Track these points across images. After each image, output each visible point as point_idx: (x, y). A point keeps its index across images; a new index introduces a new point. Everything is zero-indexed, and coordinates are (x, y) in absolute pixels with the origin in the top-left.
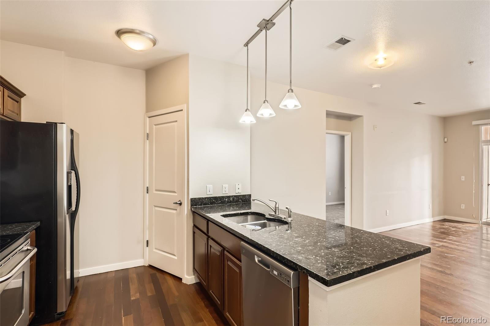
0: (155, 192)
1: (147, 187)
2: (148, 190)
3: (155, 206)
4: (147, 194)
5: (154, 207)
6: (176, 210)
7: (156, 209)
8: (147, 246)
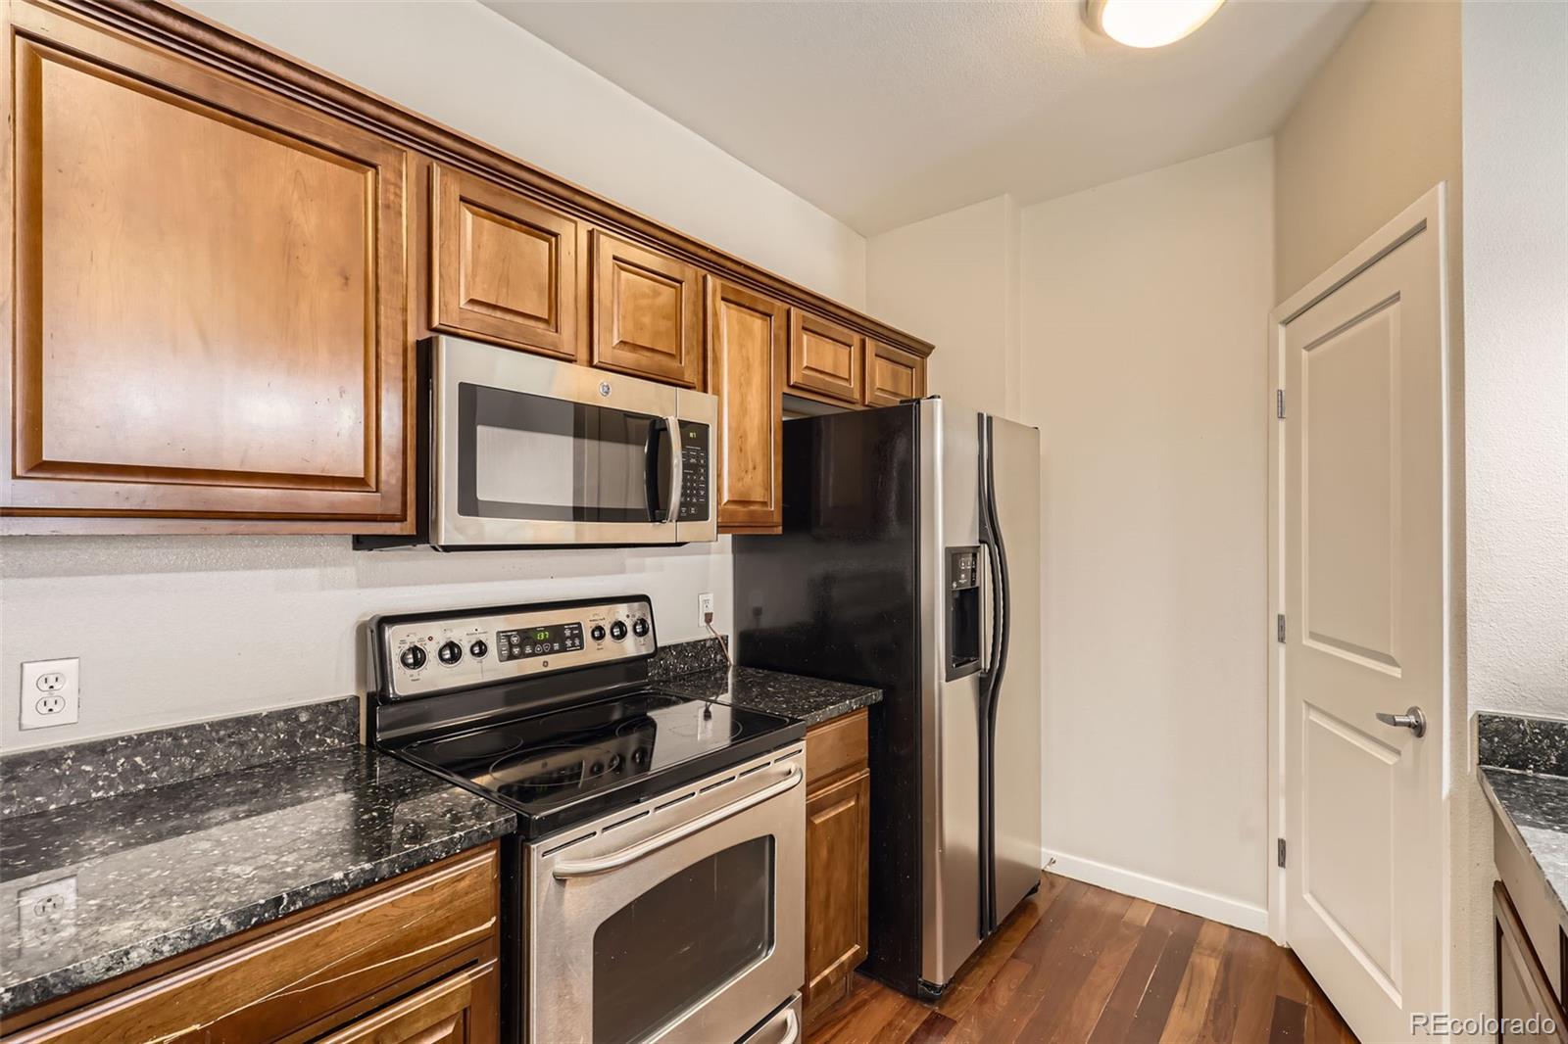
0: (1307, 642)
1: (1281, 618)
2: (1281, 628)
3: (1309, 705)
4: (1281, 644)
5: (1304, 704)
6: (1398, 753)
7: (1311, 718)
8: (1282, 864)
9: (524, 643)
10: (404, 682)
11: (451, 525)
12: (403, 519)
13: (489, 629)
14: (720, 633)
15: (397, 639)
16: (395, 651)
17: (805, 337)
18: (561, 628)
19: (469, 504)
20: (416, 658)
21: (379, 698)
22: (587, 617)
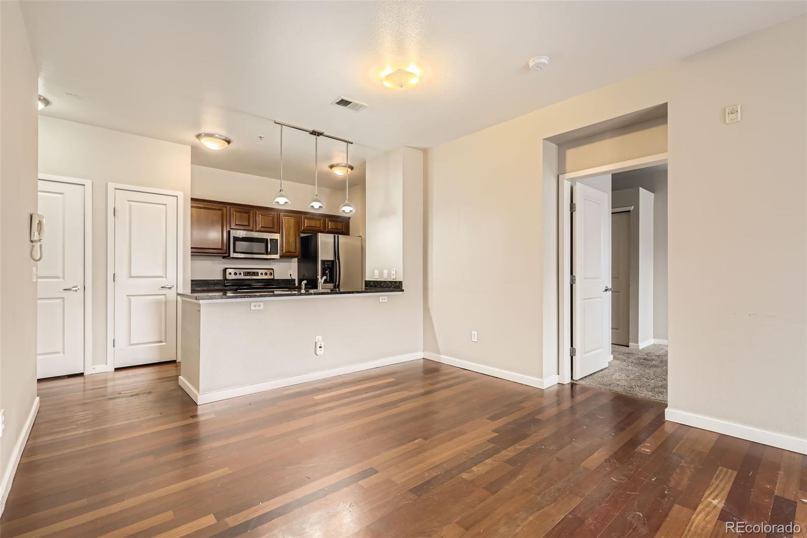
9: (248, 274)
10: (229, 277)
11: (233, 255)
12: (226, 253)
13: (242, 271)
14: (293, 278)
15: (228, 271)
16: (227, 273)
17: (306, 220)
18: (255, 272)
19: (235, 252)
20: (230, 274)
21: (226, 279)
22: (260, 271)
